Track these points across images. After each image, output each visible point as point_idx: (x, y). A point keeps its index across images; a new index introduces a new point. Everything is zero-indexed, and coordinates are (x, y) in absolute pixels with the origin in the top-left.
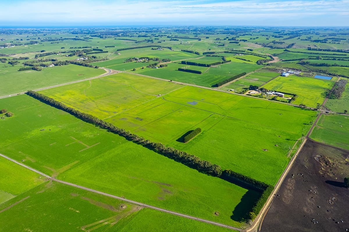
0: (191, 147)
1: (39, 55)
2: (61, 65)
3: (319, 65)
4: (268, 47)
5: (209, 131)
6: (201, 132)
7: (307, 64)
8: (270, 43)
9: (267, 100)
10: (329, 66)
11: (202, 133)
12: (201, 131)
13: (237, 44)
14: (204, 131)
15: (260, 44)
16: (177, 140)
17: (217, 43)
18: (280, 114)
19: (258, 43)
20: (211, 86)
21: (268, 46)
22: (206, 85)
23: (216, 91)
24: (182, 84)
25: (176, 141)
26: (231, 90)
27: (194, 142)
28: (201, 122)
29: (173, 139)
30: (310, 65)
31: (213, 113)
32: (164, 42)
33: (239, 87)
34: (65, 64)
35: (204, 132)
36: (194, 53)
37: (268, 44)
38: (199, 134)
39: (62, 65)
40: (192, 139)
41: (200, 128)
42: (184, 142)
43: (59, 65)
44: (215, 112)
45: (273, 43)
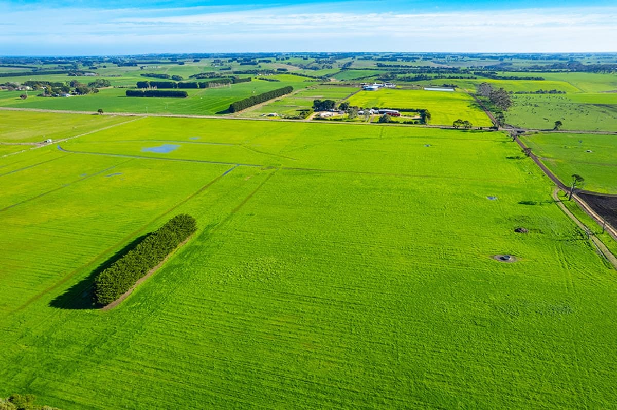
0: (139, 329)
3: (413, 78)
4: (311, 69)
5: (230, 224)
6: (198, 233)
7: (394, 79)
8: (312, 63)
9: (370, 123)
10: (430, 79)
11: (202, 237)
12: (193, 231)
13: (255, 66)
14: (209, 227)
15: (296, 65)
16: (55, 304)
17: (216, 66)
18: (428, 146)
19: (293, 64)
20: (214, 113)
21: (310, 67)
22: (202, 112)
23: (228, 119)
24: (132, 116)
25: (51, 309)
26: (270, 116)
27: (163, 289)
28: (192, 197)
29: (37, 298)
30: (398, 80)
31: (234, 165)
32: (104, 68)
33: (289, 109)
35: (211, 231)
36: (171, 78)
37: (309, 65)
38: (189, 241)
40: (152, 273)
41: (186, 217)
42: (100, 306)
44: (239, 163)
45: (317, 63)
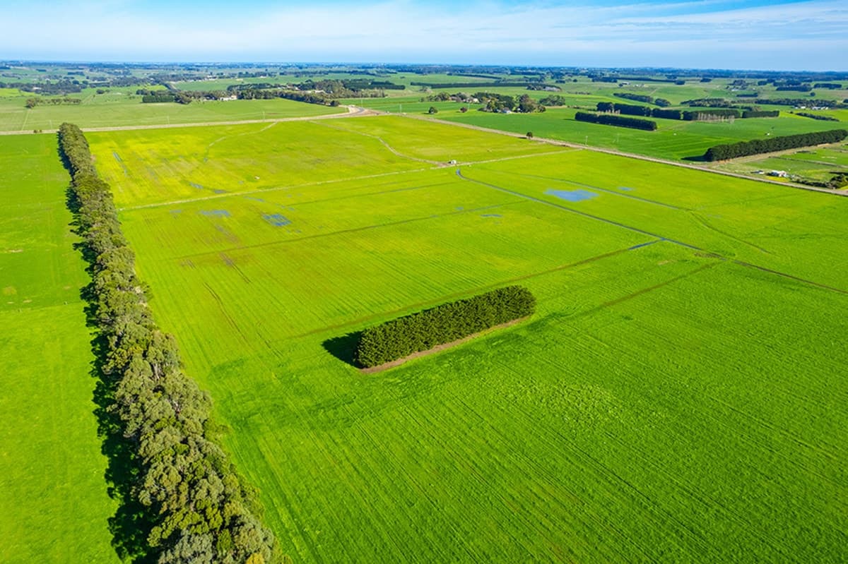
0: (376, 410)
1: (237, 86)
2: (254, 99)
6: (533, 318)
11: (533, 327)
12: (530, 313)
13: (803, 93)
14: (553, 315)
16: (328, 344)
17: (733, 90)
20: (679, 159)
24: (564, 146)
25: (321, 348)
26: (770, 174)
27: (436, 375)
28: (564, 268)
31: (656, 238)
32: (574, 83)
33: (816, 169)
34: (265, 98)
36: (654, 102)
38: (513, 325)
39: (256, 98)
40: (438, 350)
42: (359, 365)
43: (247, 99)
44: (666, 237)
